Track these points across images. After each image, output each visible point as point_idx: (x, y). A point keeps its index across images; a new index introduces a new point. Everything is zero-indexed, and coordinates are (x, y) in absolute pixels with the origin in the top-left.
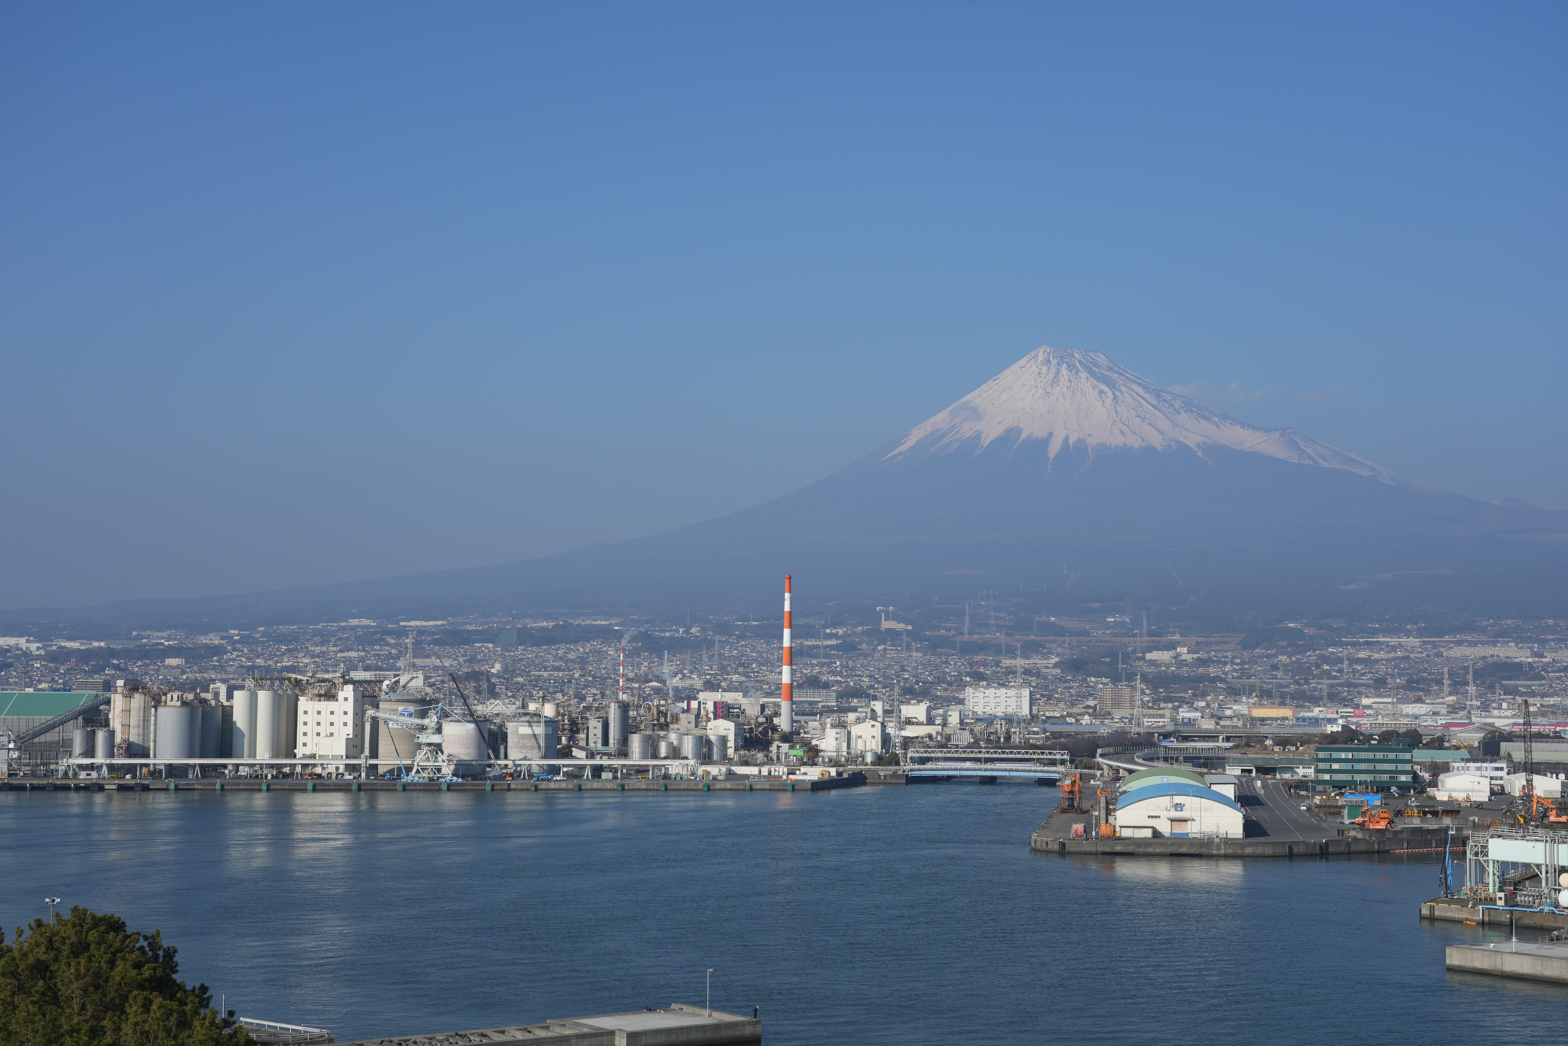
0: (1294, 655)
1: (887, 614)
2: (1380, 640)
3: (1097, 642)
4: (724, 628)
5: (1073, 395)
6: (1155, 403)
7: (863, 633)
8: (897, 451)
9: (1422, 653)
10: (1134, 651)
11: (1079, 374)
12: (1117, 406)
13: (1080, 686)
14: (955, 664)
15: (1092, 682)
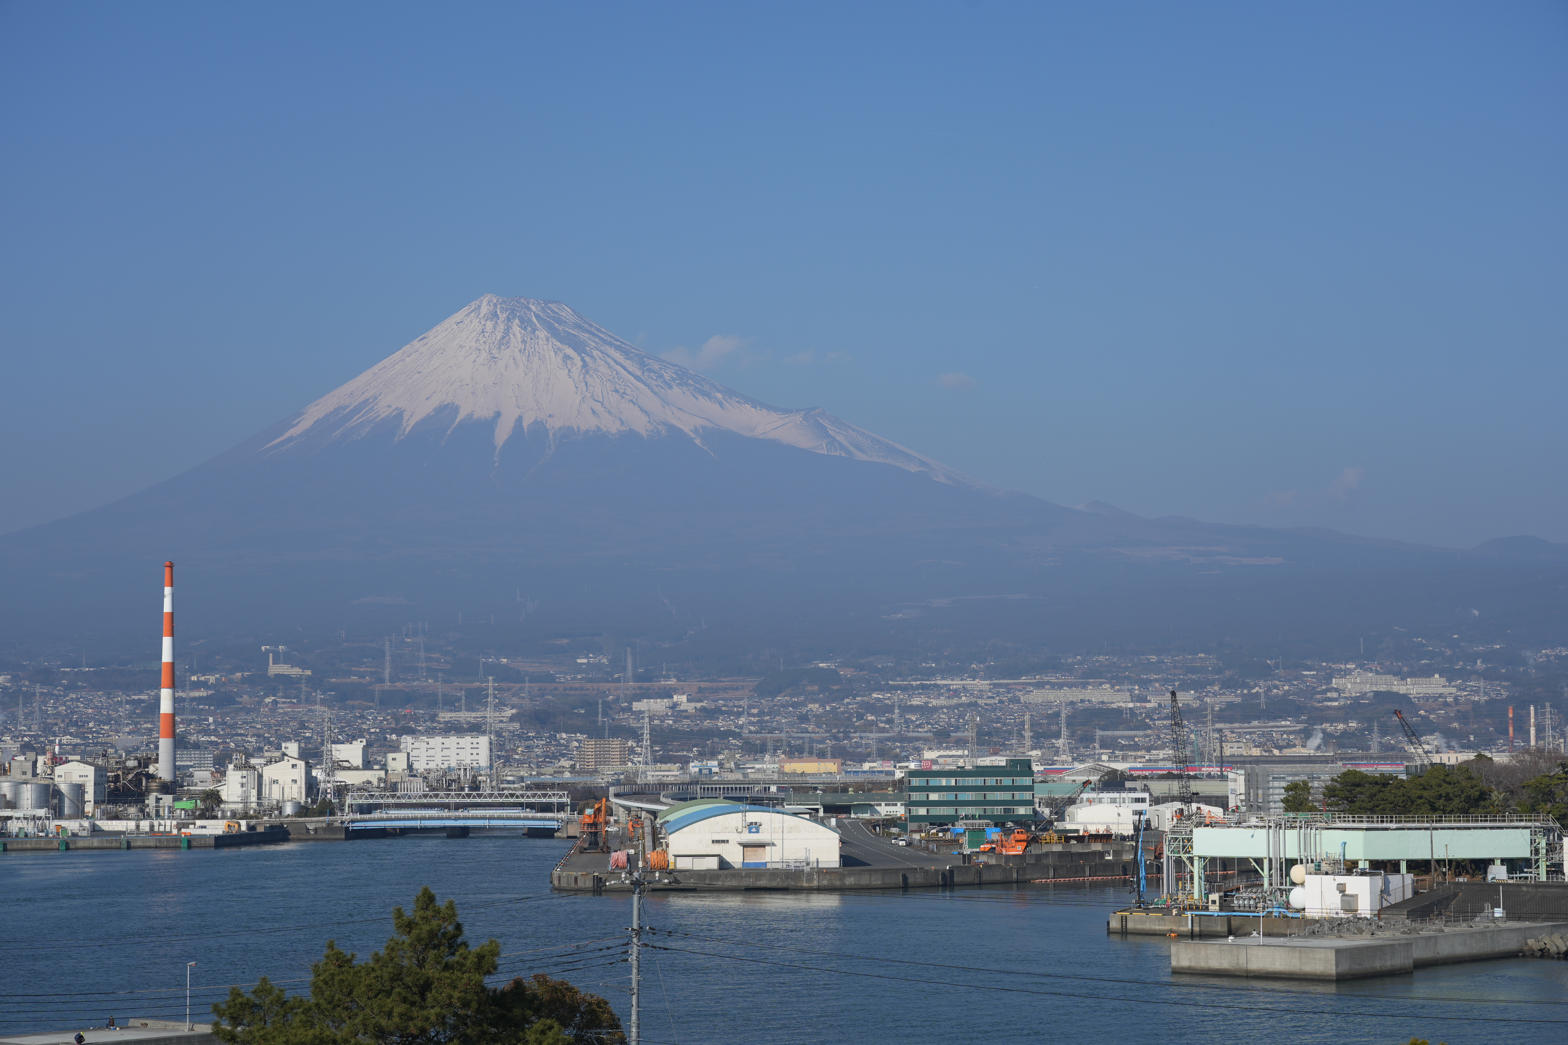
0: (828, 703)
1: (276, 654)
2: (939, 682)
3: (565, 689)
4: (47, 677)
5: (528, 361)
6: (638, 373)
7: (244, 680)
8: (286, 435)
9: (993, 698)
10: (617, 700)
11: (537, 332)
12: (587, 376)
13: (548, 744)
14: (375, 719)
15: (563, 739)
